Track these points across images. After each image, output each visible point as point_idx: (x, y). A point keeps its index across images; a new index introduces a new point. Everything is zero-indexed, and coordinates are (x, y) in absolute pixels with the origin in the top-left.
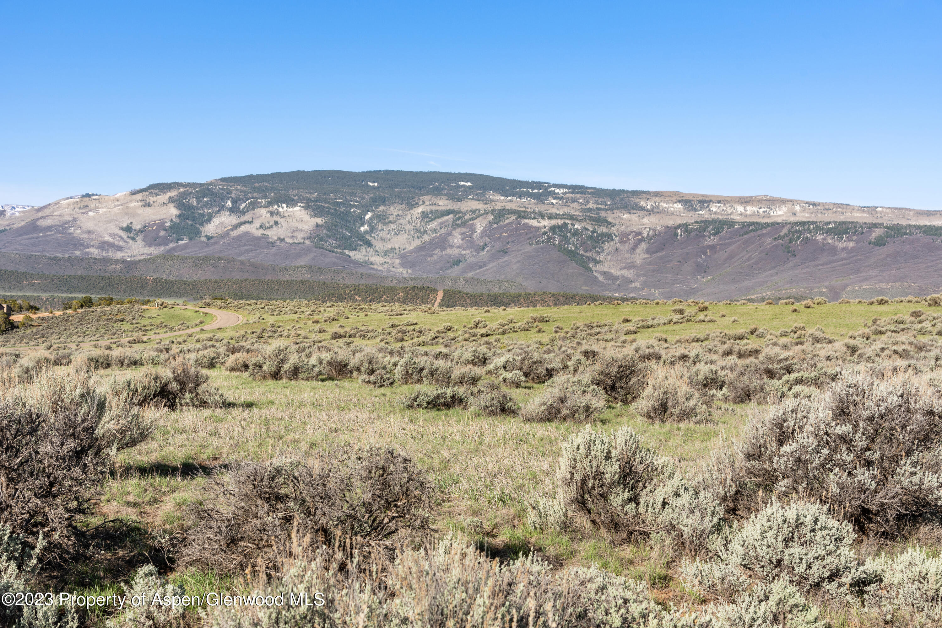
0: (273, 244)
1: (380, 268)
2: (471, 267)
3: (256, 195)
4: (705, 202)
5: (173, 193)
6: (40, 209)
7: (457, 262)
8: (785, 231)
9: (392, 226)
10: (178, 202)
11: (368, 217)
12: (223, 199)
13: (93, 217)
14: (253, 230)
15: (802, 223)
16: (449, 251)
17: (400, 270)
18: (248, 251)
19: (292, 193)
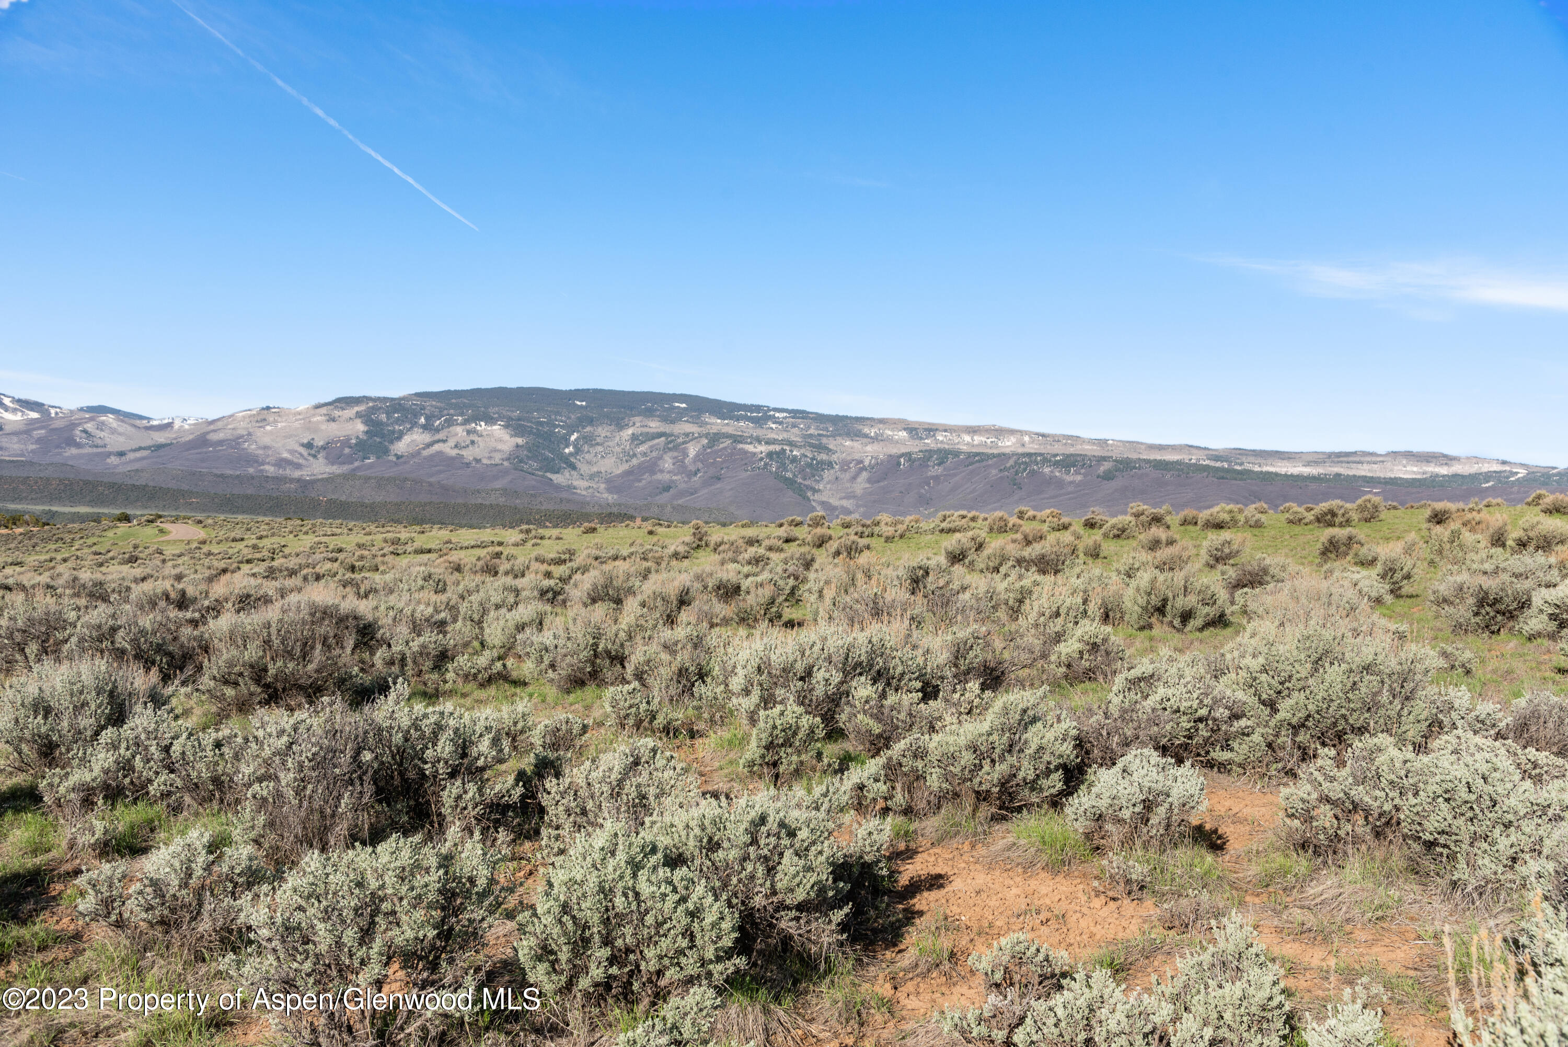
0: (468, 465)
1: (584, 493)
2: (682, 494)
3: (452, 411)
4: (931, 430)
5: (361, 408)
6: (213, 422)
7: (667, 488)
8: (1011, 462)
9: (600, 449)
10: (365, 418)
11: (573, 438)
12: (416, 415)
13: (271, 432)
14: (447, 449)
15: (1029, 455)
16: (659, 476)
17: (605, 495)
18: (440, 472)
19: (492, 410)
